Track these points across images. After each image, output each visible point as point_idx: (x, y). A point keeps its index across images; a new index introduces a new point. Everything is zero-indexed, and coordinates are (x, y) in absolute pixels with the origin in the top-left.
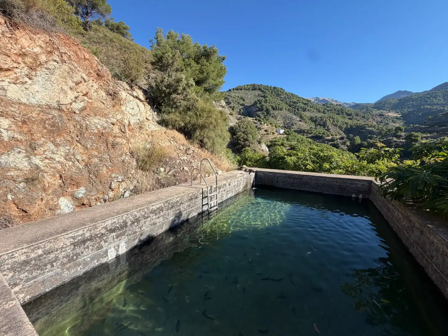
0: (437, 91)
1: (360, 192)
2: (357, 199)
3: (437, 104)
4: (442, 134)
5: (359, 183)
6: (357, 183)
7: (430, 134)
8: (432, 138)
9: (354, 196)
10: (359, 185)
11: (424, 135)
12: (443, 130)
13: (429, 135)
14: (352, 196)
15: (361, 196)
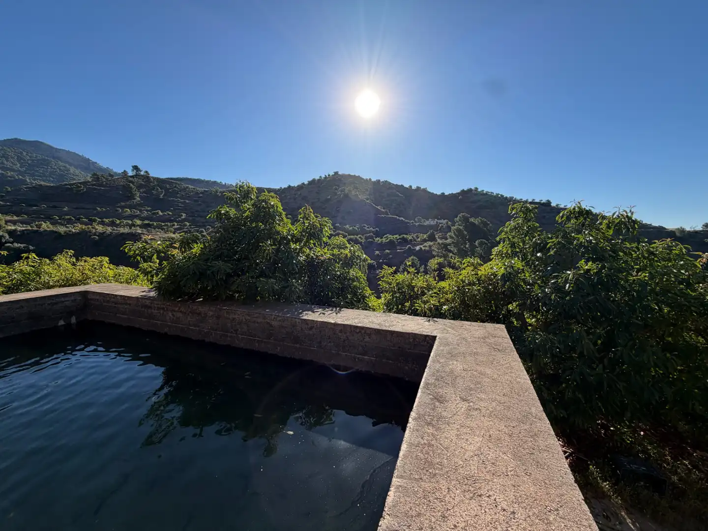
0: (5, 148)
1: (71, 314)
2: (68, 325)
3: (13, 170)
4: (36, 218)
5: (66, 299)
6: (63, 299)
7: (17, 216)
8: (22, 222)
9: (61, 323)
10: (67, 303)
11: (8, 218)
12: (34, 212)
13: (15, 218)
14: (60, 324)
15: (73, 320)
